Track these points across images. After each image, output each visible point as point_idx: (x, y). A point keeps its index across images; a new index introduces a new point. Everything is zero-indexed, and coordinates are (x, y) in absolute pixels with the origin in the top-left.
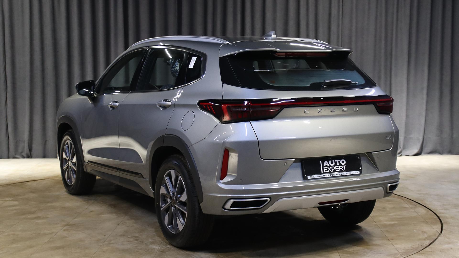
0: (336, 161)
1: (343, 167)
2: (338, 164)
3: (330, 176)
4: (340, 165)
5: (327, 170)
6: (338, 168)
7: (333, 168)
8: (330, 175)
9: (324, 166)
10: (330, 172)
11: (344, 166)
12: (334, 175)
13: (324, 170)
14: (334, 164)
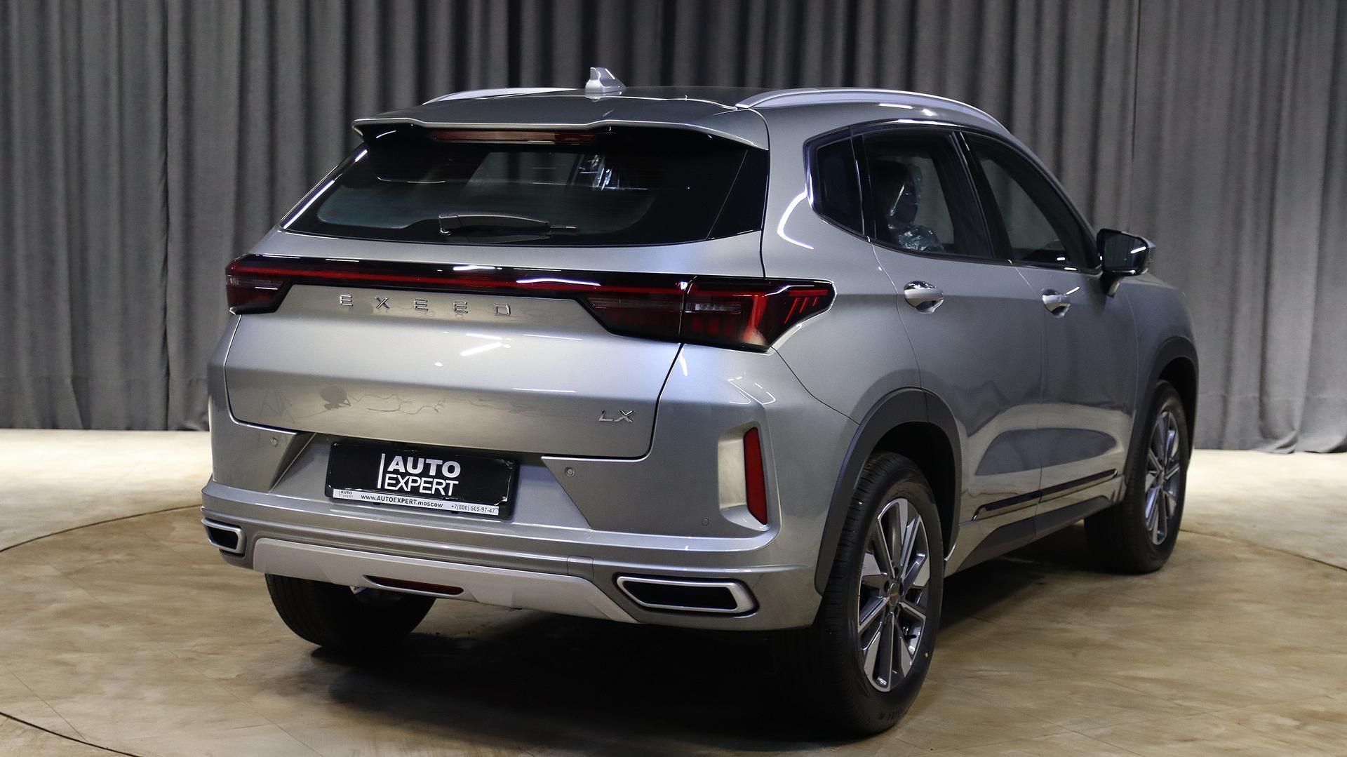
0: (428, 461)
1: (448, 485)
2: (433, 472)
3: (399, 503)
4: (439, 474)
5: (394, 482)
6: (430, 486)
7: (414, 481)
8: (398, 499)
9: (390, 469)
10: (401, 491)
11: (452, 483)
12: (411, 501)
13: (387, 481)
14: (419, 470)
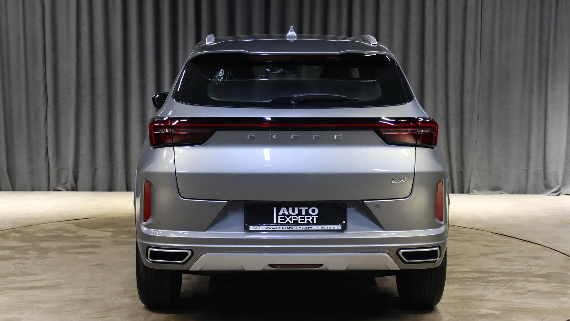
0: (300, 208)
1: (313, 218)
2: (304, 213)
3: (288, 229)
4: (307, 213)
5: (284, 219)
6: (304, 219)
7: (294, 218)
8: (287, 227)
9: (280, 213)
10: (288, 223)
11: (315, 217)
12: (294, 228)
13: (279, 220)
14: (297, 212)
